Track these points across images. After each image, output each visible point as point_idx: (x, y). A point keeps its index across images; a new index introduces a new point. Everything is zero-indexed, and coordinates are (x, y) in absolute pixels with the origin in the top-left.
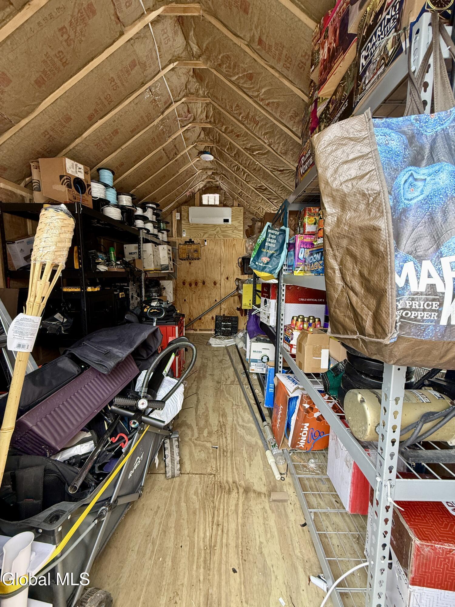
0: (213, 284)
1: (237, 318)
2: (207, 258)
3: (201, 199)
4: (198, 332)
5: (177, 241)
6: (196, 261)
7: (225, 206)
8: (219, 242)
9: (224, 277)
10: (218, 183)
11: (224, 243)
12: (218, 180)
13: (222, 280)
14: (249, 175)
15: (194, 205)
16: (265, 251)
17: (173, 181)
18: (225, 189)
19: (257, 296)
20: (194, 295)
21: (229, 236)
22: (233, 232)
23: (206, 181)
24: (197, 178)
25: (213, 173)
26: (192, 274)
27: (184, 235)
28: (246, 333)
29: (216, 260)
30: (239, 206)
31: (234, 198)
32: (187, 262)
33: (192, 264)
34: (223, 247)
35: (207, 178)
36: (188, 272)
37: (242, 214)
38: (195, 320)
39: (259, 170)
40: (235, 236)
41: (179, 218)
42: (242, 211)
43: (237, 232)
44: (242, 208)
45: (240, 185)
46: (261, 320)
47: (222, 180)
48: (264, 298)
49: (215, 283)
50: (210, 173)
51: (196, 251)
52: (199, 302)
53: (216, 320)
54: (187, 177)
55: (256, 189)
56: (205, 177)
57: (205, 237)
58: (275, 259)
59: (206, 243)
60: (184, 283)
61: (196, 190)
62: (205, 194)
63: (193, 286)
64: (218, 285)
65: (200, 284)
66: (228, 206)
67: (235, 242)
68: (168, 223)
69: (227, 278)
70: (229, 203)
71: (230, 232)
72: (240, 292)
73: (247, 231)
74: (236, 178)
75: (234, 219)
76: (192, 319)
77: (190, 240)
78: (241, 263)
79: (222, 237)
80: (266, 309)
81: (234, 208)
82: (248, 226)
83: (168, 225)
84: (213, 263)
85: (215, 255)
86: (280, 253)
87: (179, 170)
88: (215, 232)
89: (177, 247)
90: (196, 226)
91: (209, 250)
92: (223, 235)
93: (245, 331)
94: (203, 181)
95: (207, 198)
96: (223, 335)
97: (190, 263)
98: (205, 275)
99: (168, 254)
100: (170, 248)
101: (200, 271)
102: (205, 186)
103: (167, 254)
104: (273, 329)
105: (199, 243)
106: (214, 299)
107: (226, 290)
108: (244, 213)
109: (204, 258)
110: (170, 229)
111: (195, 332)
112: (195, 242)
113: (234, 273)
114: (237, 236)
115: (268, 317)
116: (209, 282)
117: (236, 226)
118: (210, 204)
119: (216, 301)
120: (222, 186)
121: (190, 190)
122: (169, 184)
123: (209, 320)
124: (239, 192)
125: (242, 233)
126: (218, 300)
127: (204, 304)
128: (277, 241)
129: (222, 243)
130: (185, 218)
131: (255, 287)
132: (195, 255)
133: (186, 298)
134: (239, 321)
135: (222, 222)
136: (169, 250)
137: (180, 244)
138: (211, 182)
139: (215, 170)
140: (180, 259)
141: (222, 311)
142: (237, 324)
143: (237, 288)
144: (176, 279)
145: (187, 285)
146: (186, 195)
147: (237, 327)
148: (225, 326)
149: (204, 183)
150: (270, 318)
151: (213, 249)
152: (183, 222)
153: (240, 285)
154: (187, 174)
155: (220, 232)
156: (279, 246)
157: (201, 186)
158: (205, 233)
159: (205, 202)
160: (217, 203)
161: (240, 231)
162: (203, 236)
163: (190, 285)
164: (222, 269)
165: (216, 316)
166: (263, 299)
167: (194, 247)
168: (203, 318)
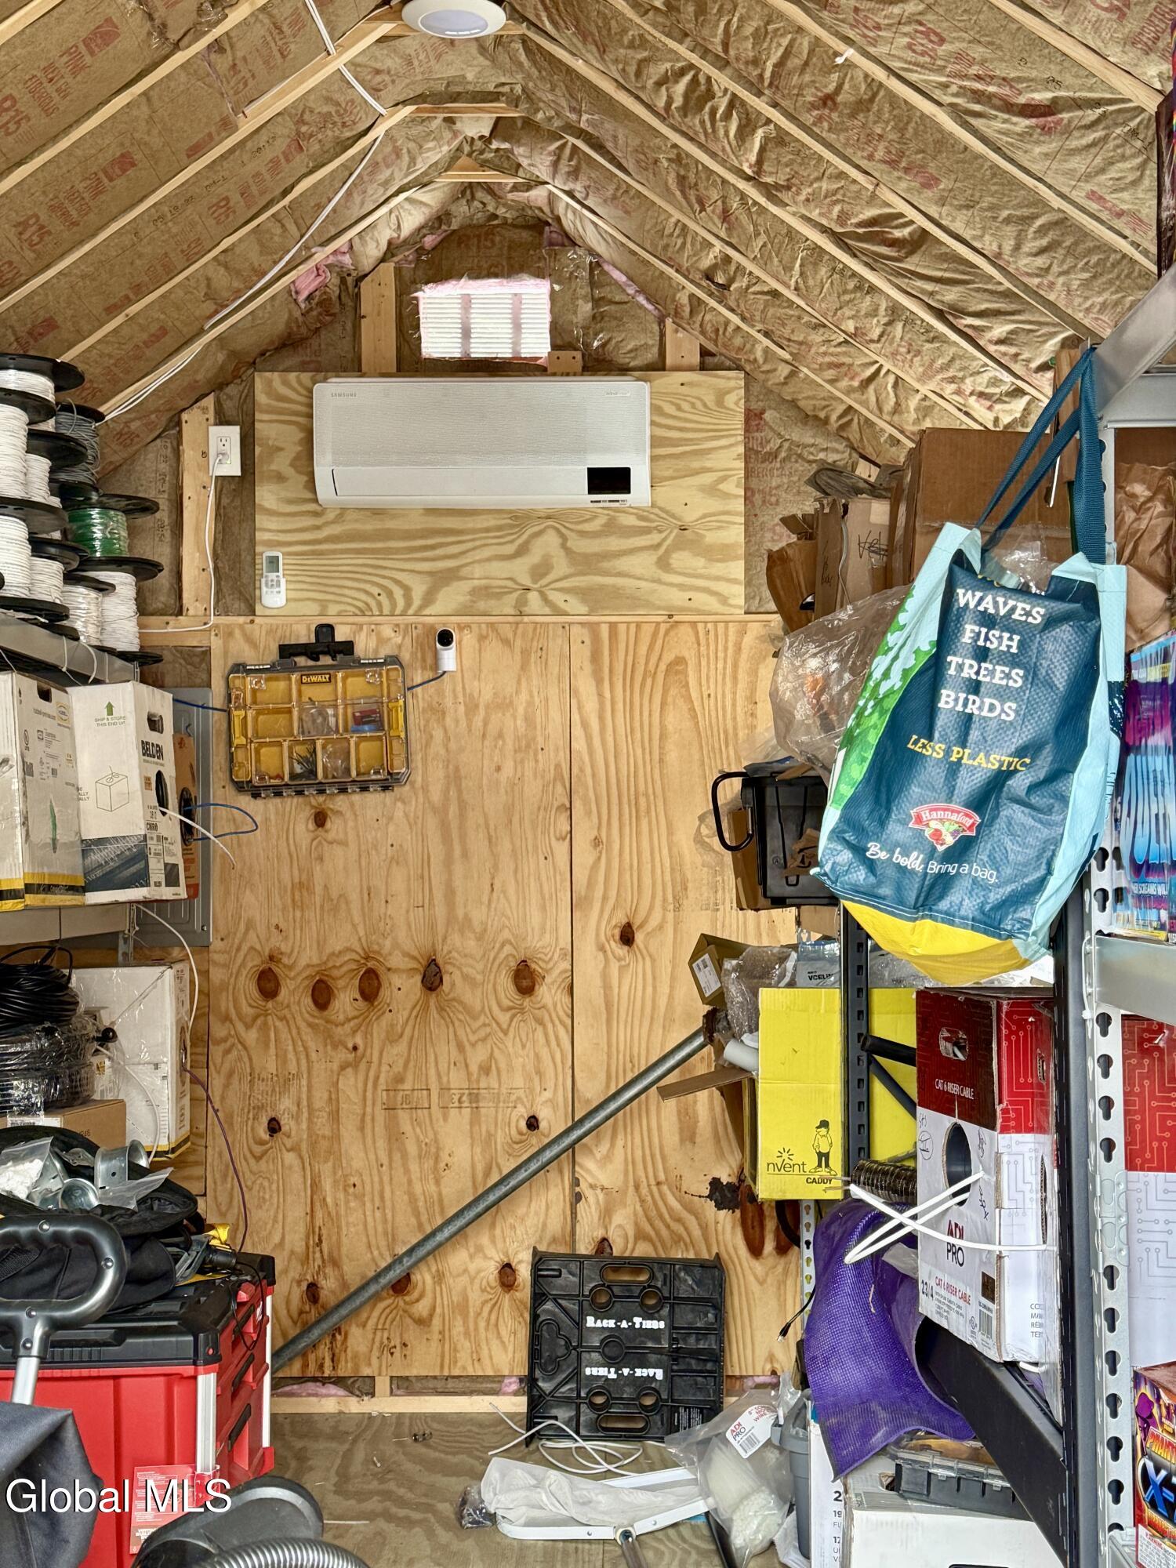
0: (505, 984)
1: (714, 1271)
2: (455, 778)
3: (408, 323)
4: (385, 1404)
5: (216, 644)
6: (374, 800)
7: (598, 364)
8: (556, 645)
9: (598, 925)
10: (538, 195)
11: (595, 657)
12: (543, 171)
13: (587, 952)
14: (781, 139)
15: (353, 366)
16: (935, 751)
17: (186, 197)
18: (592, 238)
19: (879, 1090)
20: (349, 1084)
21: (635, 601)
22: (663, 564)
23: (443, 181)
24: (375, 166)
25: (500, 127)
26: (334, 905)
27: (275, 596)
28: (797, 1416)
29: (532, 789)
30: (707, 361)
31: (666, 309)
32: (295, 811)
33: (333, 825)
34: (586, 686)
35: (451, 163)
36: (303, 886)
37: (738, 422)
38: (357, 1297)
39: (862, 106)
40: (677, 598)
41: (232, 467)
42: (736, 401)
43: (699, 563)
44: (733, 381)
45: (713, 210)
46: (928, 1307)
47: (574, 174)
48: (947, 1122)
49: (525, 979)
50: (476, 124)
51: (370, 719)
52: (395, 1137)
53: (539, 1296)
54: (300, 162)
55: (838, 239)
56: (436, 153)
57: (441, 611)
58: (1018, 813)
59: (449, 658)
60: (268, 983)
61: (373, 250)
62: (439, 276)
63: (346, 1000)
64: (548, 993)
65: (403, 988)
66: (623, 370)
67: (683, 644)
68: (147, 507)
69: (627, 937)
70: (633, 341)
71: (642, 564)
72: (734, 1052)
73: (776, 560)
74: (680, 158)
75: (666, 469)
76: (329, 1286)
77: (325, 631)
78: (737, 815)
79: (575, 605)
80: (968, 1215)
81: (670, 381)
82: (789, 522)
83: (146, 521)
84: (509, 810)
85: (526, 746)
86: (1064, 768)
87: (238, 109)
88: (520, 570)
89: (216, 695)
90: (369, 526)
91: (472, 707)
92: (583, 594)
93: (791, 1395)
94: (422, 183)
95: (455, 310)
96: (602, 1430)
97: (320, 819)
98: (440, 911)
99: (149, 751)
100: (162, 703)
101: (398, 884)
102: (440, 219)
103: (134, 753)
104: (1035, 1391)
105: (394, 660)
106: (521, 1113)
107: (621, 1034)
108: (753, 419)
109: (437, 776)
110: (160, 553)
111: (355, 1406)
112: (364, 646)
113: (681, 888)
114: (702, 600)
115: (989, 1288)
116: (475, 970)
117: (689, 516)
118: (478, 351)
119: (533, 1123)
120: (572, 217)
121: (321, 255)
122: (157, 216)
123: (475, 1297)
124: (707, 262)
125: (737, 569)
126: (553, 1122)
127: (433, 1153)
128: (1032, 674)
129: (581, 654)
130: (281, 463)
131: (857, 1012)
132: (363, 751)
133: (285, 1107)
134: (736, 1303)
135: (577, 492)
136: (154, 724)
137: (239, 668)
138: (488, 188)
139: (515, 102)
140: (240, 787)
141: (589, 1212)
142: (718, 1329)
143: (711, 1020)
144: (202, 947)
145: (294, 993)
146: (291, 292)
147: (718, 1356)
148: (619, 1350)
149: (431, 198)
150: (1008, 1293)
151: (504, 704)
152: (266, 495)
153: (735, 993)
154: (298, 143)
155: (561, 566)
156: (1045, 717)
157: (412, 221)
158: (441, 579)
159: (437, 342)
160: (537, 345)
161: (719, 553)
162: (429, 599)
163: (322, 994)
164: (584, 856)
165: (539, 1261)
166: (936, 1125)
167: (354, 687)
168: (423, 1277)
